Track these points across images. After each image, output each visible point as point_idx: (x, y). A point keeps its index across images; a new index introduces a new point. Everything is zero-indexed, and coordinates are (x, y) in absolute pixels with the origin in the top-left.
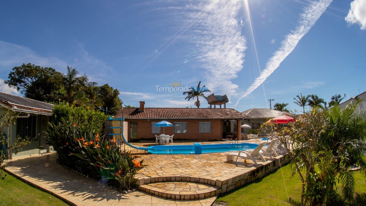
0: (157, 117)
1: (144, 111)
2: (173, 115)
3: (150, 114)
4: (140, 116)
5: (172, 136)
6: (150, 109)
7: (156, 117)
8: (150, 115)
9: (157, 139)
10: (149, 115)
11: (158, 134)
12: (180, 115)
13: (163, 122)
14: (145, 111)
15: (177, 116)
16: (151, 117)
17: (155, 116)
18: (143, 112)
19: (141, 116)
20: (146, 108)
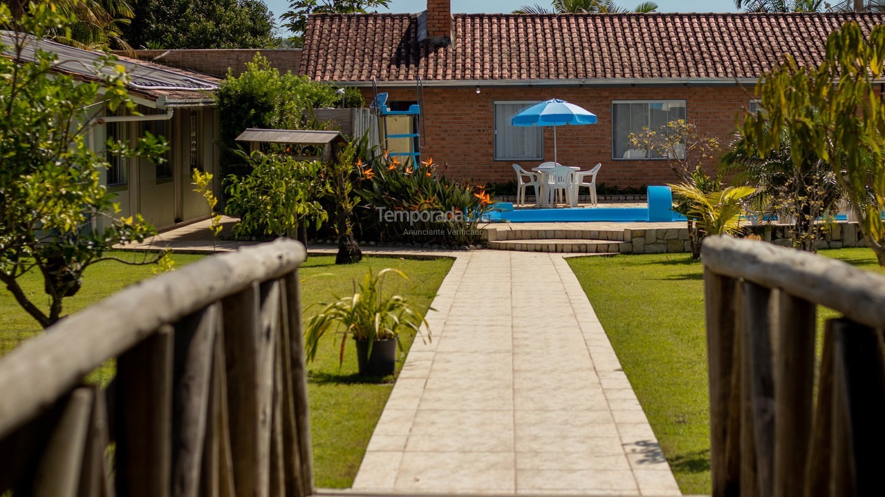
0: (524, 76)
1: (452, 39)
2: (608, 65)
3: (487, 57)
4: (431, 71)
5: (593, 172)
6: (482, 25)
7: (515, 77)
8: (487, 66)
9: (521, 182)
10: (478, 66)
11: (530, 164)
12: (645, 65)
13: (552, 107)
14: (457, 37)
15: (627, 70)
16: (492, 77)
17: (510, 70)
18: (445, 46)
19: (440, 71)
20: (456, 16)
